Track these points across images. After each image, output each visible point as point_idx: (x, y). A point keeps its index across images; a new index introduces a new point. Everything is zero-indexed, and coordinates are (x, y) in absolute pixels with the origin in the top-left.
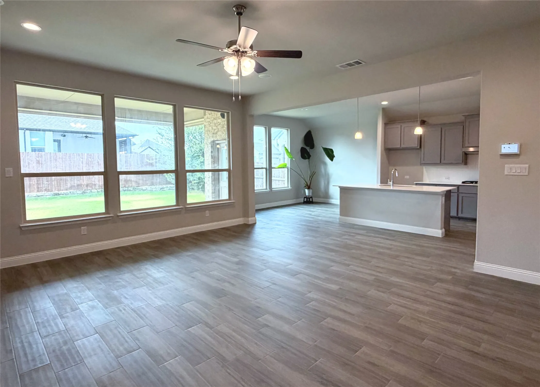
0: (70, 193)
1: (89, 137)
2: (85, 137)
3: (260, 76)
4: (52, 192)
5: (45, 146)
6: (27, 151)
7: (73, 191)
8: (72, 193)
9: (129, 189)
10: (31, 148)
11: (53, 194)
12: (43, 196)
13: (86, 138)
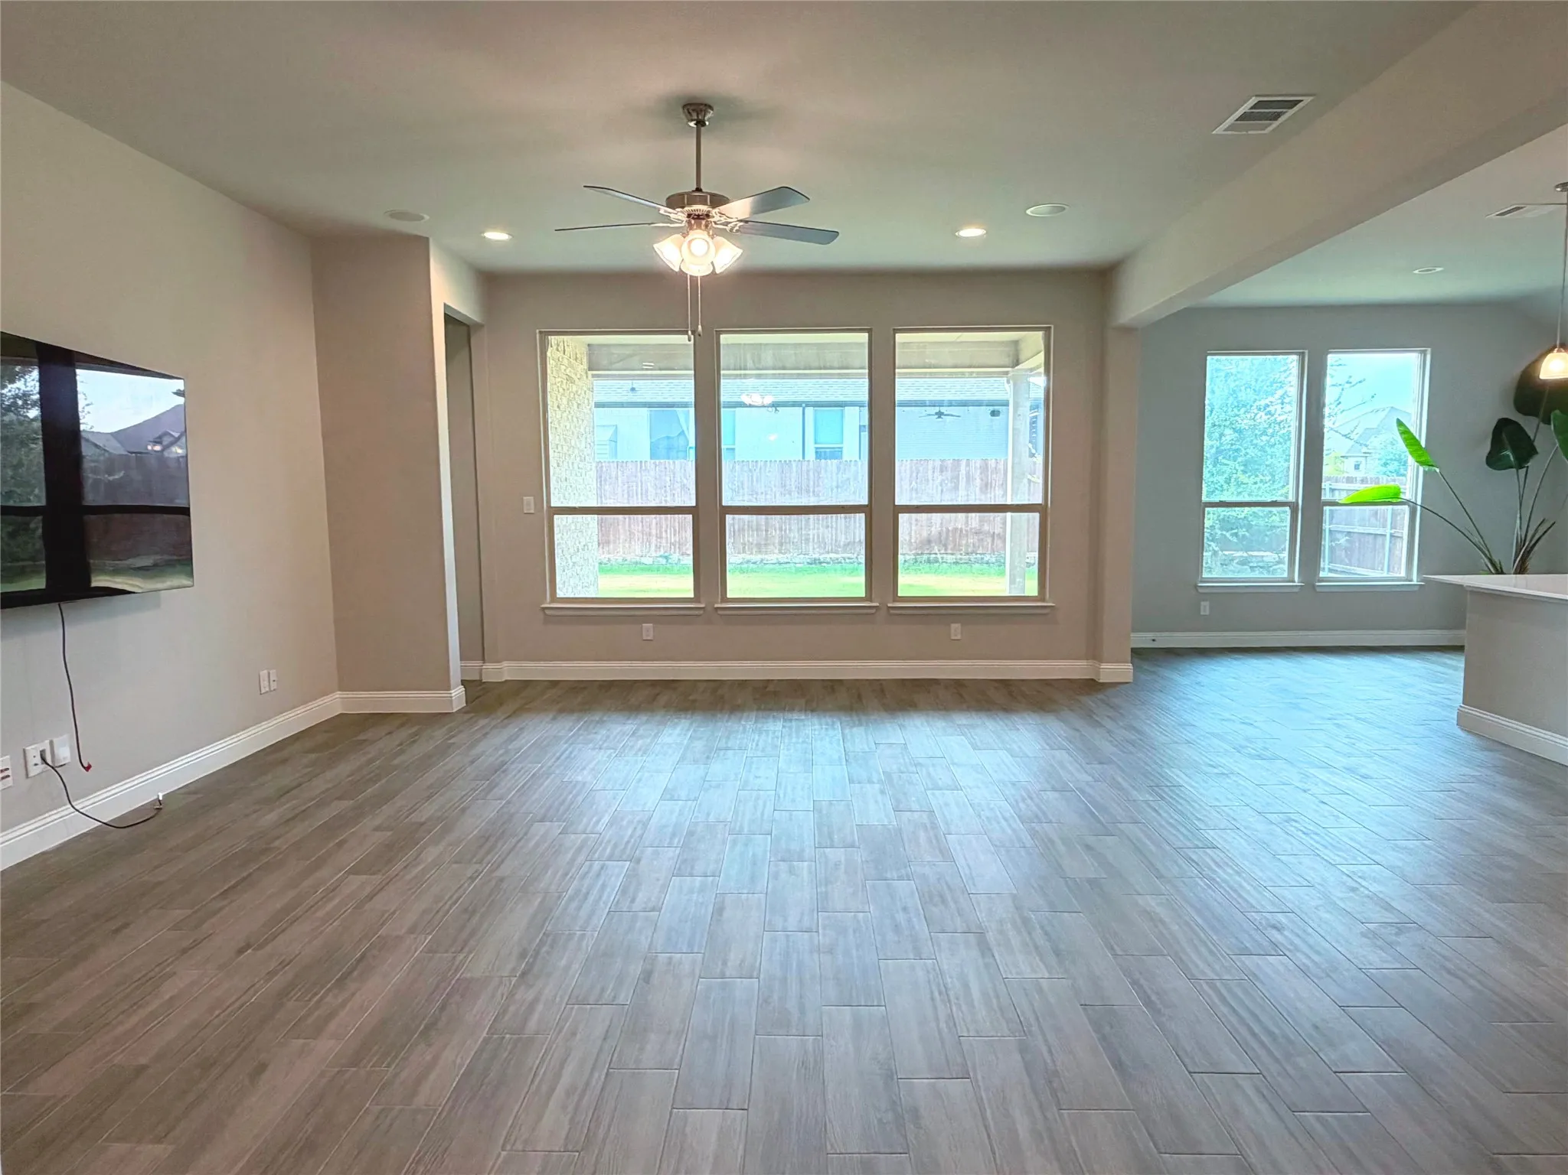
0: (843, 561)
1: (946, 413)
2: (936, 414)
3: (1032, 212)
4: (806, 556)
5: (842, 443)
6: (806, 459)
7: (850, 555)
8: (847, 561)
9: (986, 559)
10: (817, 448)
11: (809, 561)
12: (789, 563)
13: (939, 417)
